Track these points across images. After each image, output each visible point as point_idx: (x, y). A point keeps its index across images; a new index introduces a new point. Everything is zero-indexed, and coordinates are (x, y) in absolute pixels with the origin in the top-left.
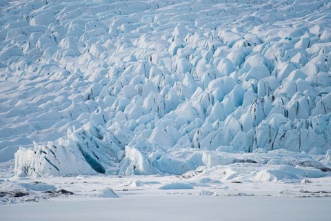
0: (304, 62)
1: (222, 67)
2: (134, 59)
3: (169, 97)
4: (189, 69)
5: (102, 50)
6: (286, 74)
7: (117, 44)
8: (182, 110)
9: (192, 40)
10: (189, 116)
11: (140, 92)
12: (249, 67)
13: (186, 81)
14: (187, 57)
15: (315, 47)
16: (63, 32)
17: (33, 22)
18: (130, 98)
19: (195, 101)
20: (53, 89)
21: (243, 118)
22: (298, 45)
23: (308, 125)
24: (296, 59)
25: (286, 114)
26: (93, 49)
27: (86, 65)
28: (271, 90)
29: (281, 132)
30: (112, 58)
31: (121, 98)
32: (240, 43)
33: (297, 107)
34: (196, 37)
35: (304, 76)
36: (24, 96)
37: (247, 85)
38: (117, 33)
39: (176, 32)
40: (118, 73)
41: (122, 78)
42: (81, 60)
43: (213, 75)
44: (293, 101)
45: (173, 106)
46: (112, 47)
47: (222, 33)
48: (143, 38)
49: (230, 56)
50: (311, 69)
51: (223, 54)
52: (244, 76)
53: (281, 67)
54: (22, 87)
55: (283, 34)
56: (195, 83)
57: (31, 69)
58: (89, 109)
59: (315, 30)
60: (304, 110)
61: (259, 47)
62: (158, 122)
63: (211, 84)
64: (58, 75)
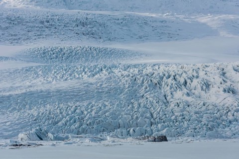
0: (91, 111)
1: (70, 112)
2: (46, 110)
3: (56, 120)
4: (61, 113)
5: (38, 108)
6: (87, 114)
7: (42, 106)
8: (60, 124)
9: (61, 105)
10: (62, 125)
11: (49, 119)
12: (77, 113)
13: (61, 116)
14: (61, 110)
15: (94, 108)
16: (27, 103)
17: (19, 101)
18: (46, 121)
19: (63, 121)
20: (25, 118)
21: (76, 126)
22: (89, 107)
23: (93, 128)
24: (89, 110)
25: (87, 125)
26: (35, 108)
27: (34, 112)
28: (83, 119)
29: (86, 129)
30: (40, 110)
31: (44, 120)
32: (74, 106)
33: (90, 123)
34: (62, 105)
35: (92, 115)
36: (18, 120)
37: (77, 117)
38: (41, 104)
39: (57, 103)
40: (42, 114)
41: (44, 115)
42: (32, 111)
43: (68, 115)
44: (89, 122)
45: (57, 122)
46: (40, 107)
47: (69, 104)
48: (48, 105)
49: (72, 110)
50: (93, 113)
51: (70, 109)
52: (76, 115)
53: (85, 113)
54: (17, 118)
55: (85, 104)
56: (63, 117)
57: (19, 113)
58: (35, 123)
59: (93, 103)
60: (92, 124)
61: (79, 107)
62: (53, 127)
63: (67, 117)
64: (26, 114)
